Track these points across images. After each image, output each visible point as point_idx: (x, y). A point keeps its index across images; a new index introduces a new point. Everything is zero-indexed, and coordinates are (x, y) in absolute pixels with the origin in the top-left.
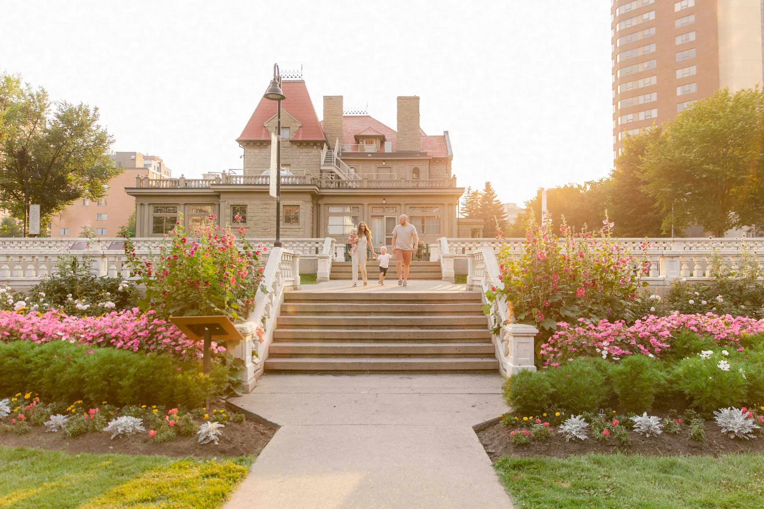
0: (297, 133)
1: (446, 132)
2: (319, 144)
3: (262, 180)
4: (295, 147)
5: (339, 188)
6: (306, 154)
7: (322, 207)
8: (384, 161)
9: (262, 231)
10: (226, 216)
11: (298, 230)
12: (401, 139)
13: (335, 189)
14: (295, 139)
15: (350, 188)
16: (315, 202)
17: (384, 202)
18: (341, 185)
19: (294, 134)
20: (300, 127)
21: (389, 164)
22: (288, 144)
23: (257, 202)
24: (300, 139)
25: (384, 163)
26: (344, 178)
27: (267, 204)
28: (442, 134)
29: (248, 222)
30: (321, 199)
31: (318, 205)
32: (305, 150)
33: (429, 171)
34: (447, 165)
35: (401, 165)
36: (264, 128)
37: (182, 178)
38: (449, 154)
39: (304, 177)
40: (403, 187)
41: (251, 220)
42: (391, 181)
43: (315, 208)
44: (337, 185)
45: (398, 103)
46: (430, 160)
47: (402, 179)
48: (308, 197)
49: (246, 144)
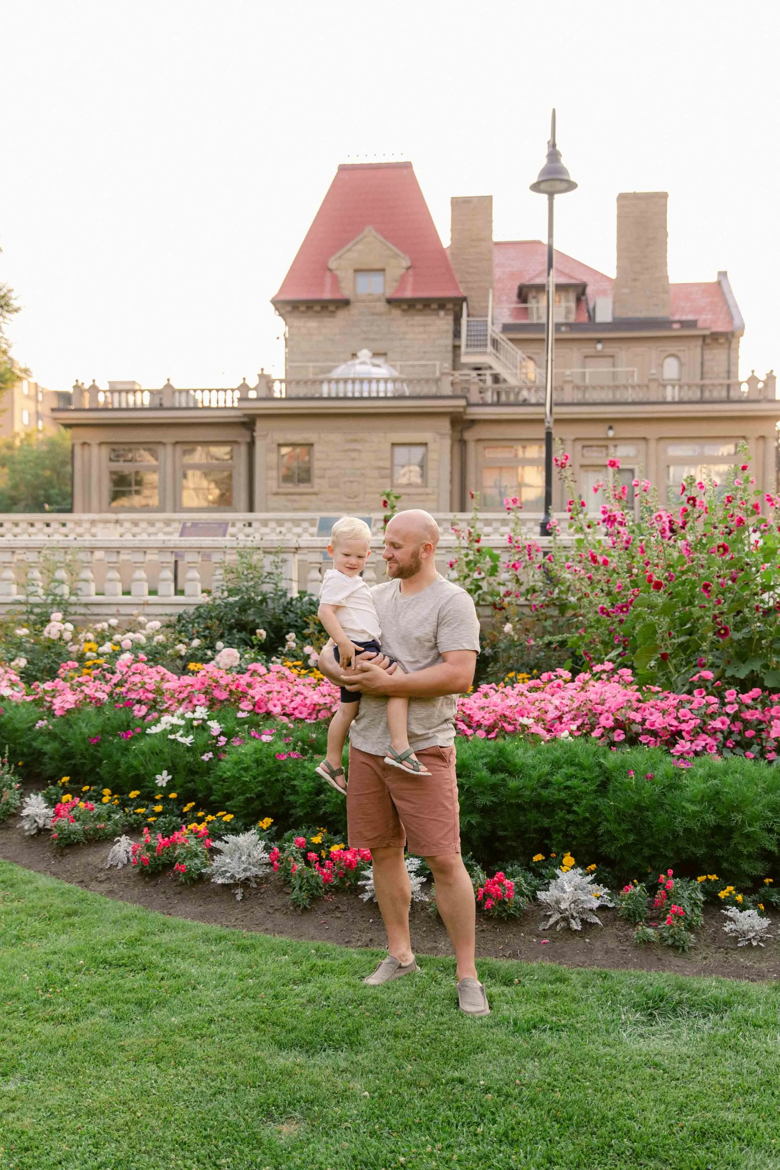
0: (402, 280)
1: (723, 274)
2: (450, 306)
3: (337, 388)
4: (396, 312)
5: (498, 404)
6: (422, 329)
7: (471, 447)
8: (599, 340)
9: (346, 499)
10: (269, 468)
11: (424, 497)
12: (626, 291)
13: (492, 405)
14: (399, 295)
15: (525, 403)
16: (458, 436)
17: (611, 433)
18: (503, 398)
19: (395, 284)
20: (408, 268)
21: (611, 349)
22: (382, 306)
23: (336, 437)
24: (408, 294)
25: (599, 346)
26: (512, 381)
27: (355, 441)
28: (714, 279)
29: (316, 481)
30: (468, 428)
31: (463, 443)
32: (419, 319)
33: (702, 364)
34: (729, 348)
35: (639, 349)
36: (328, 274)
37: (168, 386)
38: (737, 322)
39: (437, 381)
40: (653, 399)
41: (322, 477)
42: (617, 387)
43: (457, 448)
44: (495, 398)
45: (620, 207)
46: (704, 337)
47: (650, 380)
48: (445, 425)
49: (289, 308)
